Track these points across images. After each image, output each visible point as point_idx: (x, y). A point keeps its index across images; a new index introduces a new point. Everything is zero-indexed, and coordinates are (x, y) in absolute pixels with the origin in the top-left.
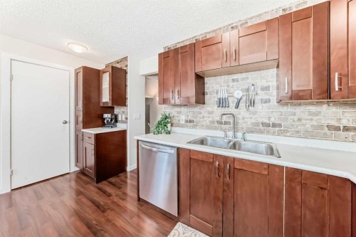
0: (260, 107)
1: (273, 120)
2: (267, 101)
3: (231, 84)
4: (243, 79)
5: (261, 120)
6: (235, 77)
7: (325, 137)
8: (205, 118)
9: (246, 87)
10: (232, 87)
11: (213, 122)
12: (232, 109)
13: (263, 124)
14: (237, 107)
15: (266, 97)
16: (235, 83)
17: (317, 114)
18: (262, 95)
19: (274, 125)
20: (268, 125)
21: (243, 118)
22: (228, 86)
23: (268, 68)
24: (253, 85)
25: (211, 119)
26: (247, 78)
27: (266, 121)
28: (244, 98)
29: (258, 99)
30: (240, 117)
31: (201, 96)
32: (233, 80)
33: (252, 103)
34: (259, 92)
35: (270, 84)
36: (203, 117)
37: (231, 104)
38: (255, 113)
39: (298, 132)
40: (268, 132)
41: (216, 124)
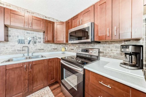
0: (38, 44)
1: (42, 48)
2: (40, 42)
3: (26, 34)
4: (31, 33)
5: (38, 48)
7: (53, 51)
9: (33, 36)
10: (27, 36)
12: (26, 44)
13: (39, 49)
14: (29, 44)
15: (40, 41)
16: (28, 34)
17: (51, 46)
18: (39, 40)
19: (42, 49)
20: (40, 50)
21: (31, 48)
23: (41, 32)
24: (36, 36)
26: (33, 33)
27: (40, 48)
28: (32, 40)
29: (37, 41)
30: (30, 47)
31: (7, 37)
32: (27, 33)
33: (35, 43)
34: (38, 39)
35: (41, 37)
37: (26, 43)
38: (36, 46)
39: (48, 51)
40: (40, 52)
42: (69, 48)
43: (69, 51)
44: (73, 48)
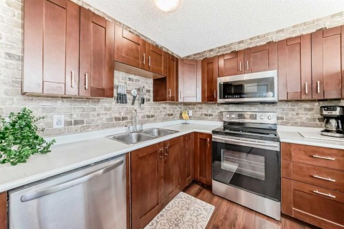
0: (146, 104)
1: (151, 113)
2: (148, 100)
3: (128, 82)
4: (136, 81)
5: (146, 113)
6: (131, 76)
8: (101, 116)
9: (138, 87)
10: (129, 85)
11: (111, 119)
13: (147, 116)
14: (133, 104)
15: (148, 97)
16: (131, 82)
17: (165, 108)
18: (146, 95)
22: (126, 83)
23: (149, 78)
24: (144, 87)
25: (108, 116)
26: (139, 80)
32: (130, 79)
33: (143, 101)
35: (150, 88)
36: (98, 115)
38: (143, 108)
41: (114, 121)
42: (199, 113)
43: (199, 119)
44: (210, 112)
